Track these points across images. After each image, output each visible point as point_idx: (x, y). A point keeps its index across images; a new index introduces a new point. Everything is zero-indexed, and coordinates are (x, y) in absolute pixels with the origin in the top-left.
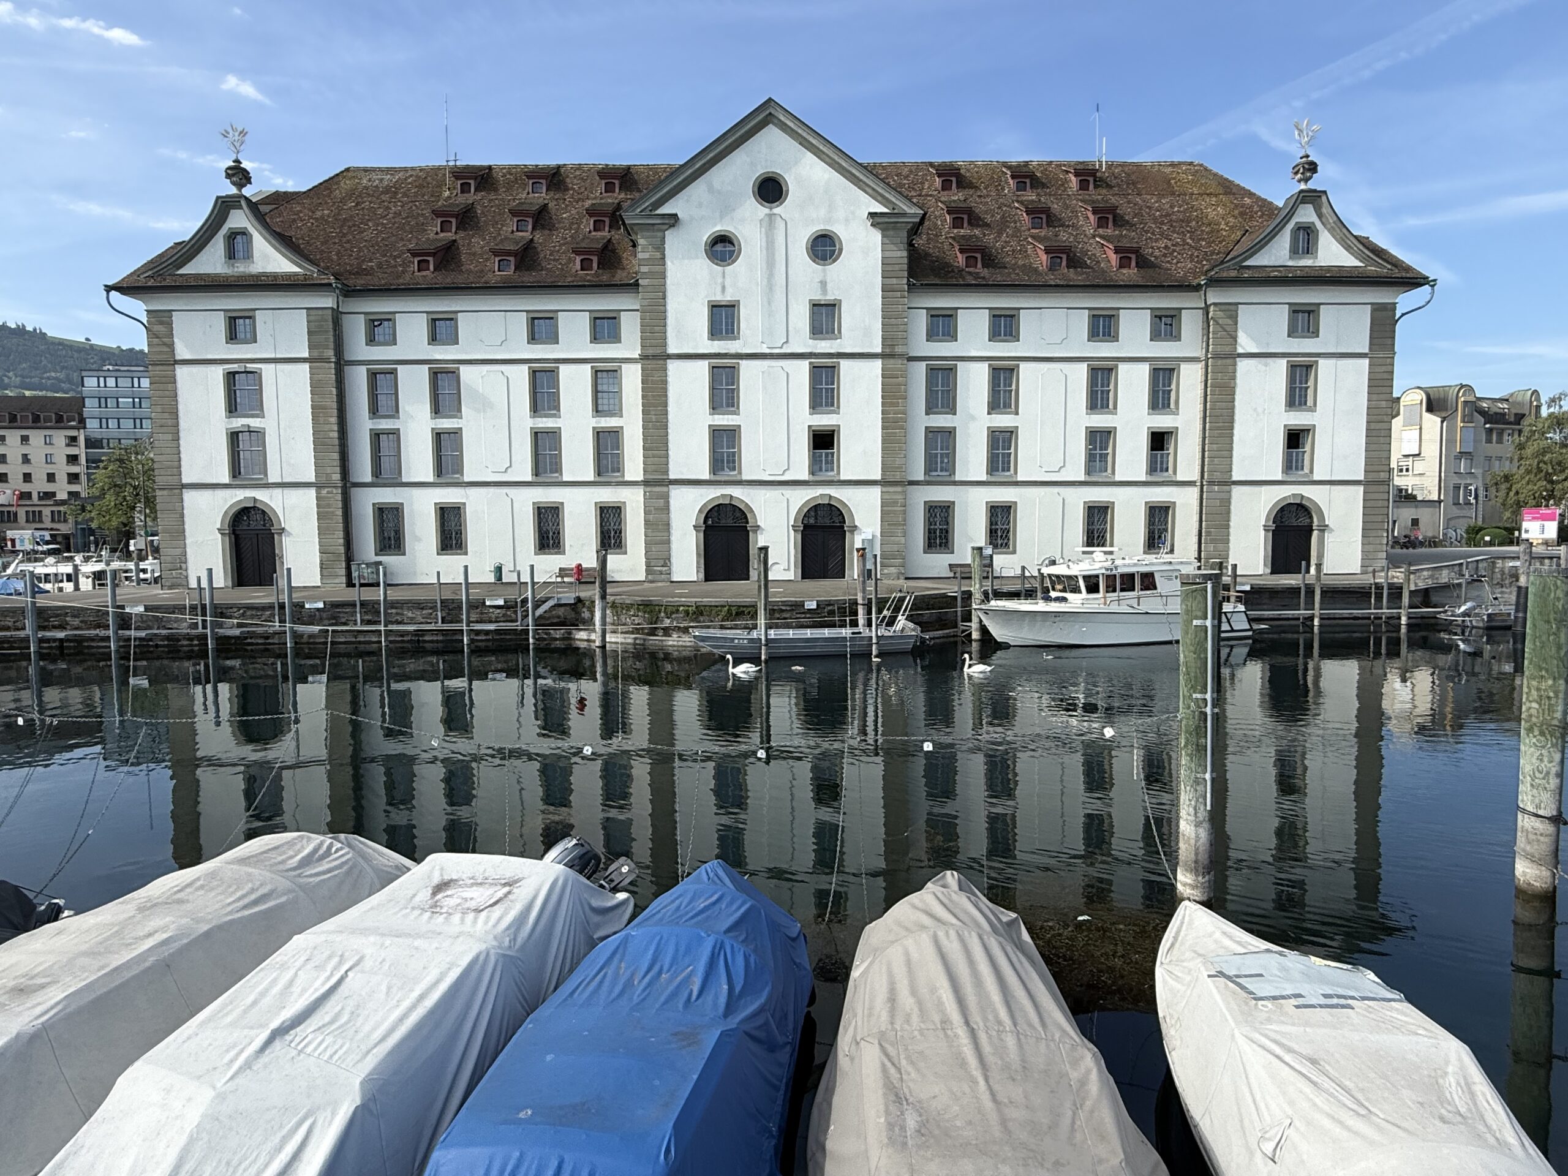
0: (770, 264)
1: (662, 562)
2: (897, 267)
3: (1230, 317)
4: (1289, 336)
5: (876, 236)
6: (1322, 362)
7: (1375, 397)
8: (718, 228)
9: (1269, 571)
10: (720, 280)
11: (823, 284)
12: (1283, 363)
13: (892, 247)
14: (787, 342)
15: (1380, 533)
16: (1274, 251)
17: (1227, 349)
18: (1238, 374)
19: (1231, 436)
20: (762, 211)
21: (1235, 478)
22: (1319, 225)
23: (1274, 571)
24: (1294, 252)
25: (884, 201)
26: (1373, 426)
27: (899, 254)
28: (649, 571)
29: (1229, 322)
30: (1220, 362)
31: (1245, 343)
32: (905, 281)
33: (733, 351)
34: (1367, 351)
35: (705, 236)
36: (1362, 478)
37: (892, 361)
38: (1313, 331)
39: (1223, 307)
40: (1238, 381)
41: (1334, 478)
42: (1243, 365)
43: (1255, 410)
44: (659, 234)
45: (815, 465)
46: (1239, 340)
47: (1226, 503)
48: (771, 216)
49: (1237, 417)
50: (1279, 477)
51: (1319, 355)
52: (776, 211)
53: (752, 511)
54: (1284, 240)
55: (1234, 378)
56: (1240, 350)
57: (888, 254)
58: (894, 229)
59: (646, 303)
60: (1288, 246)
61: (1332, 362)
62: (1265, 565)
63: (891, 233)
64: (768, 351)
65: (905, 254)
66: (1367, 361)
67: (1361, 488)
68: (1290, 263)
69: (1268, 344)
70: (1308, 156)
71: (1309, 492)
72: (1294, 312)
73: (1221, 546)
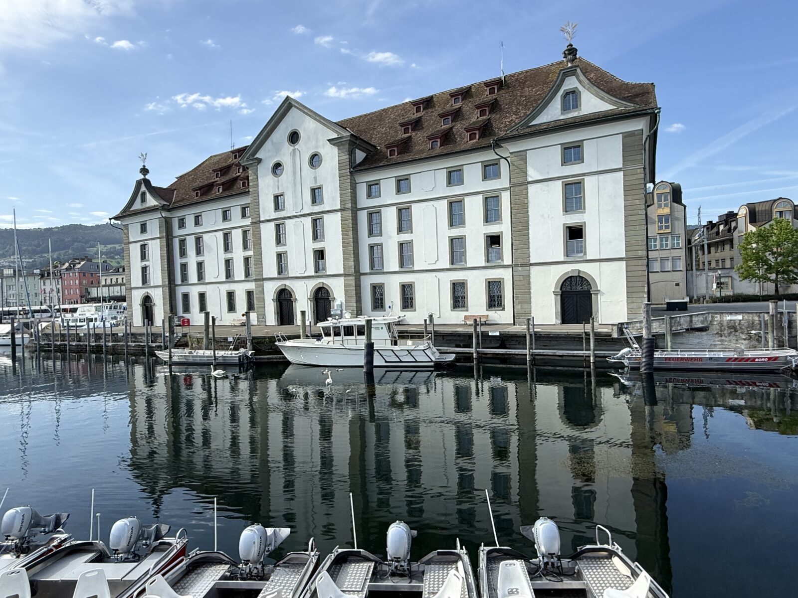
0: (294, 173)
1: (262, 317)
2: (344, 164)
3: (521, 160)
4: (562, 165)
5: (335, 150)
6: (587, 179)
7: (630, 198)
8: (275, 160)
9: (559, 322)
10: (280, 184)
11: (315, 178)
12: (559, 184)
13: (343, 154)
14: (302, 209)
15: (641, 294)
16: (550, 112)
17: (521, 180)
18: (529, 195)
19: (528, 234)
20: (291, 148)
21: (532, 261)
22: (580, 88)
23: (564, 321)
24: (565, 108)
25: (337, 132)
26: (630, 218)
27: (345, 157)
28: (258, 321)
29: (521, 162)
30: (517, 189)
31: (533, 174)
32: (348, 170)
33: (283, 216)
34: (621, 166)
35: (271, 165)
36: (624, 255)
37: (345, 212)
38: (580, 159)
39: (516, 154)
40: (530, 199)
41: (601, 258)
42: (532, 189)
43: (543, 216)
44: (256, 167)
45: (317, 269)
46: (528, 173)
47: (528, 277)
48: (294, 150)
49: (530, 223)
50: (562, 259)
51: (584, 175)
52: (296, 147)
53: (293, 291)
54: (557, 103)
55: (527, 198)
56: (530, 179)
57: (341, 158)
58: (342, 145)
59: (252, 199)
60: (559, 107)
61: (595, 178)
62: (556, 318)
63: (341, 147)
64: (295, 214)
65: (348, 156)
66: (622, 173)
67: (624, 263)
68: (562, 117)
69: (548, 173)
70: (571, 45)
71: (585, 268)
72: (565, 149)
73: (525, 306)
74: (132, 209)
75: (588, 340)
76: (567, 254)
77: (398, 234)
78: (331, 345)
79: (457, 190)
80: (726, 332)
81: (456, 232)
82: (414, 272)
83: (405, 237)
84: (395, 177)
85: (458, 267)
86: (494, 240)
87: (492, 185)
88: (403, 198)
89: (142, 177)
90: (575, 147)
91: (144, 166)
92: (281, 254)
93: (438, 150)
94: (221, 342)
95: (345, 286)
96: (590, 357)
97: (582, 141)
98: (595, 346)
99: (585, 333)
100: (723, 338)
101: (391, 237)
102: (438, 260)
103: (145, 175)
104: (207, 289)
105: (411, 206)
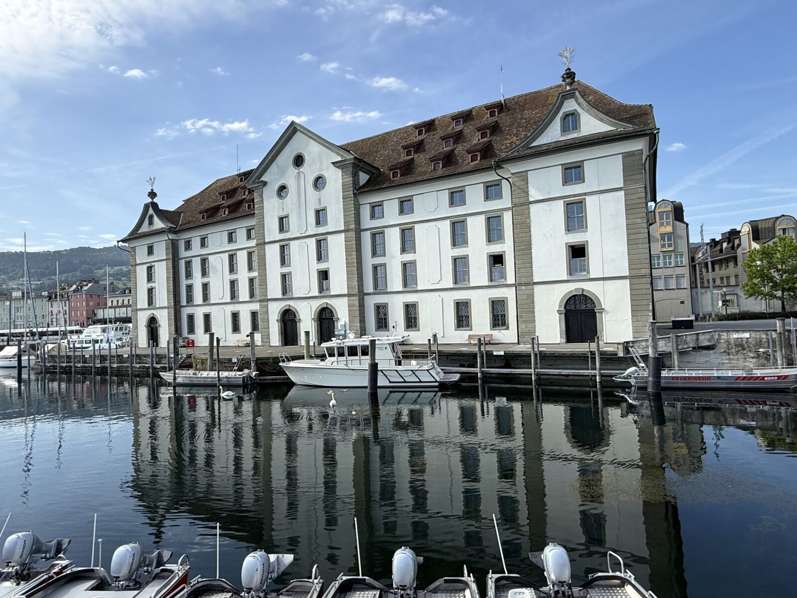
0: (299, 195)
1: (266, 337)
2: (348, 186)
3: (523, 180)
4: (563, 185)
5: (339, 172)
6: (588, 198)
7: (632, 217)
8: (280, 183)
9: (564, 341)
10: (285, 206)
11: (319, 200)
12: (561, 203)
13: (346, 177)
14: (307, 230)
15: (645, 313)
16: (550, 134)
17: (522, 200)
18: (531, 214)
19: (531, 254)
20: (297, 171)
21: (535, 281)
22: (579, 110)
23: (569, 340)
24: (565, 129)
25: (340, 155)
26: (632, 237)
27: (349, 179)
28: (262, 342)
29: (522, 183)
30: (519, 209)
31: (534, 194)
32: (352, 192)
33: (287, 237)
34: (622, 185)
35: (276, 188)
36: (627, 274)
37: (349, 233)
38: (581, 179)
39: (518, 175)
40: (532, 218)
41: (605, 276)
42: (533, 208)
43: (545, 235)
44: (261, 190)
45: (321, 290)
46: (530, 193)
47: (531, 297)
48: (299, 173)
49: (533, 242)
50: (565, 278)
51: (585, 194)
52: (301, 170)
53: (297, 312)
54: (557, 124)
55: (529, 218)
56: (531, 199)
57: (344, 180)
58: (346, 167)
59: (257, 221)
60: (559, 128)
61: (596, 197)
62: (561, 337)
63: (345, 170)
64: (300, 235)
65: (351, 179)
66: (622, 193)
67: (627, 282)
68: (562, 139)
69: (549, 193)
70: (570, 69)
71: (589, 287)
72: (566, 169)
73: (530, 325)
74: (139, 232)
75: (594, 359)
76: (570, 273)
77: (401, 254)
78: (335, 365)
79: (459, 211)
80: (733, 350)
81: (459, 252)
82: (417, 291)
83: (408, 257)
84: (398, 198)
85: (461, 287)
86: (497, 260)
87: (494, 205)
88: (406, 219)
89: (150, 200)
90: (575, 167)
91: (152, 190)
92: (285, 275)
93: (440, 172)
94: (225, 363)
95: (349, 306)
96: (595, 376)
97: (583, 161)
98: (601, 365)
99: (591, 352)
100: (731, 357)
101: (394, 257)
102: (441, 280)
103: (153, 198)
104: (213, 311)
105: (414, 227)
